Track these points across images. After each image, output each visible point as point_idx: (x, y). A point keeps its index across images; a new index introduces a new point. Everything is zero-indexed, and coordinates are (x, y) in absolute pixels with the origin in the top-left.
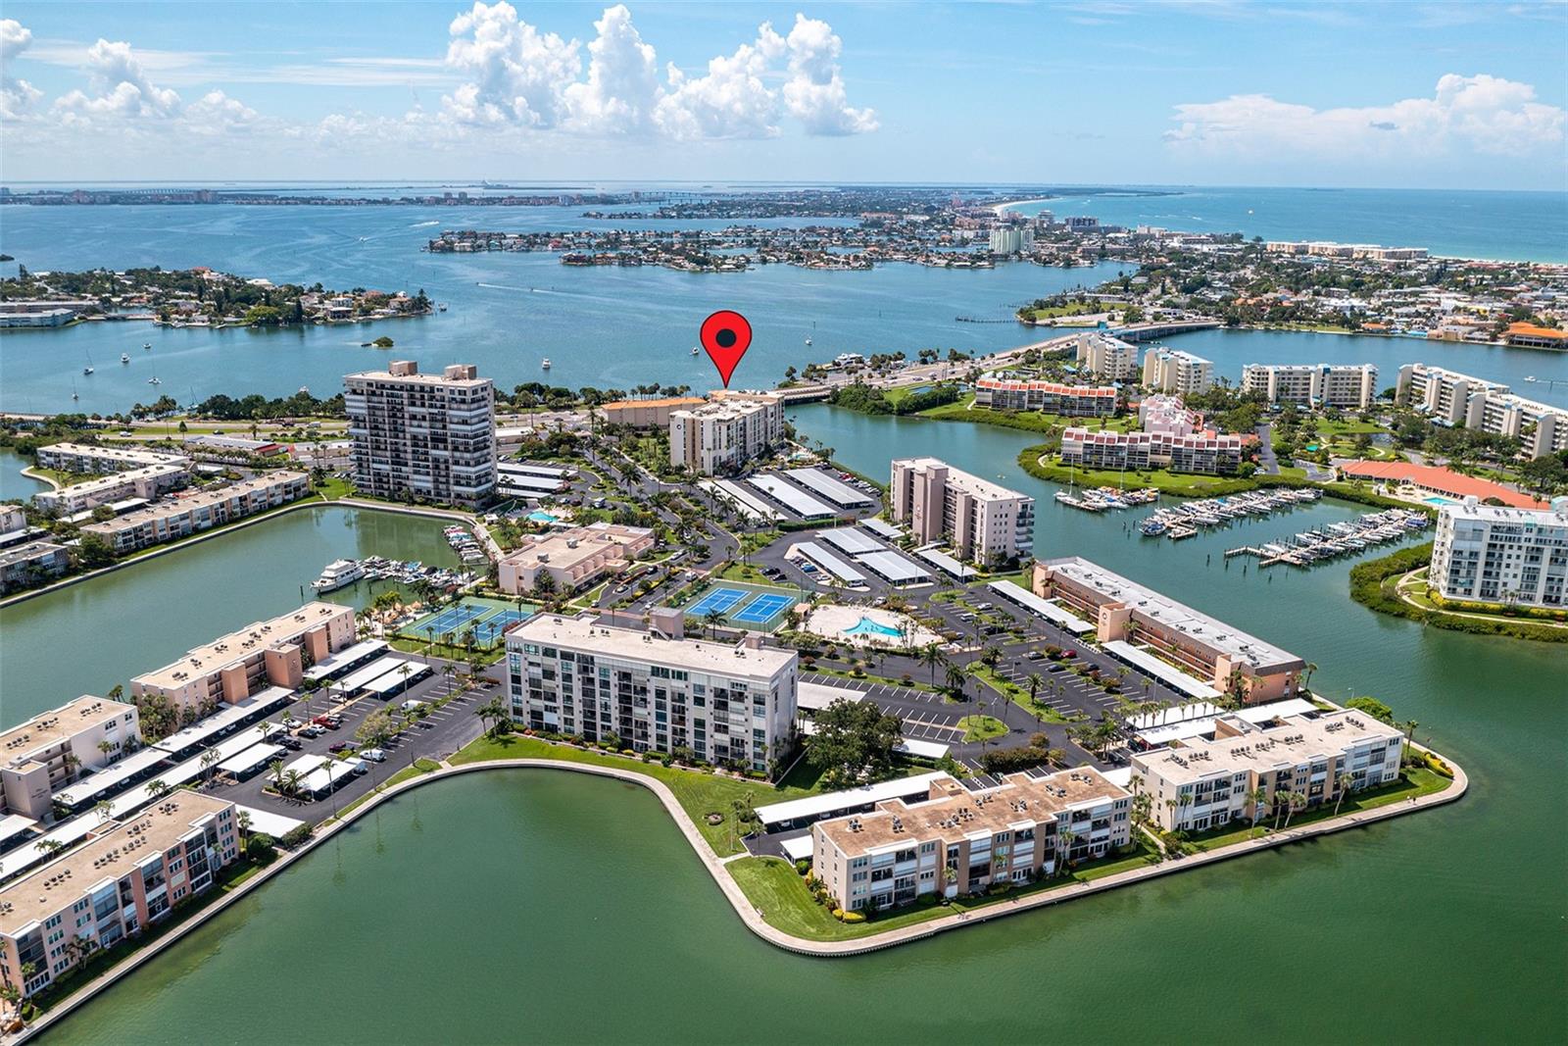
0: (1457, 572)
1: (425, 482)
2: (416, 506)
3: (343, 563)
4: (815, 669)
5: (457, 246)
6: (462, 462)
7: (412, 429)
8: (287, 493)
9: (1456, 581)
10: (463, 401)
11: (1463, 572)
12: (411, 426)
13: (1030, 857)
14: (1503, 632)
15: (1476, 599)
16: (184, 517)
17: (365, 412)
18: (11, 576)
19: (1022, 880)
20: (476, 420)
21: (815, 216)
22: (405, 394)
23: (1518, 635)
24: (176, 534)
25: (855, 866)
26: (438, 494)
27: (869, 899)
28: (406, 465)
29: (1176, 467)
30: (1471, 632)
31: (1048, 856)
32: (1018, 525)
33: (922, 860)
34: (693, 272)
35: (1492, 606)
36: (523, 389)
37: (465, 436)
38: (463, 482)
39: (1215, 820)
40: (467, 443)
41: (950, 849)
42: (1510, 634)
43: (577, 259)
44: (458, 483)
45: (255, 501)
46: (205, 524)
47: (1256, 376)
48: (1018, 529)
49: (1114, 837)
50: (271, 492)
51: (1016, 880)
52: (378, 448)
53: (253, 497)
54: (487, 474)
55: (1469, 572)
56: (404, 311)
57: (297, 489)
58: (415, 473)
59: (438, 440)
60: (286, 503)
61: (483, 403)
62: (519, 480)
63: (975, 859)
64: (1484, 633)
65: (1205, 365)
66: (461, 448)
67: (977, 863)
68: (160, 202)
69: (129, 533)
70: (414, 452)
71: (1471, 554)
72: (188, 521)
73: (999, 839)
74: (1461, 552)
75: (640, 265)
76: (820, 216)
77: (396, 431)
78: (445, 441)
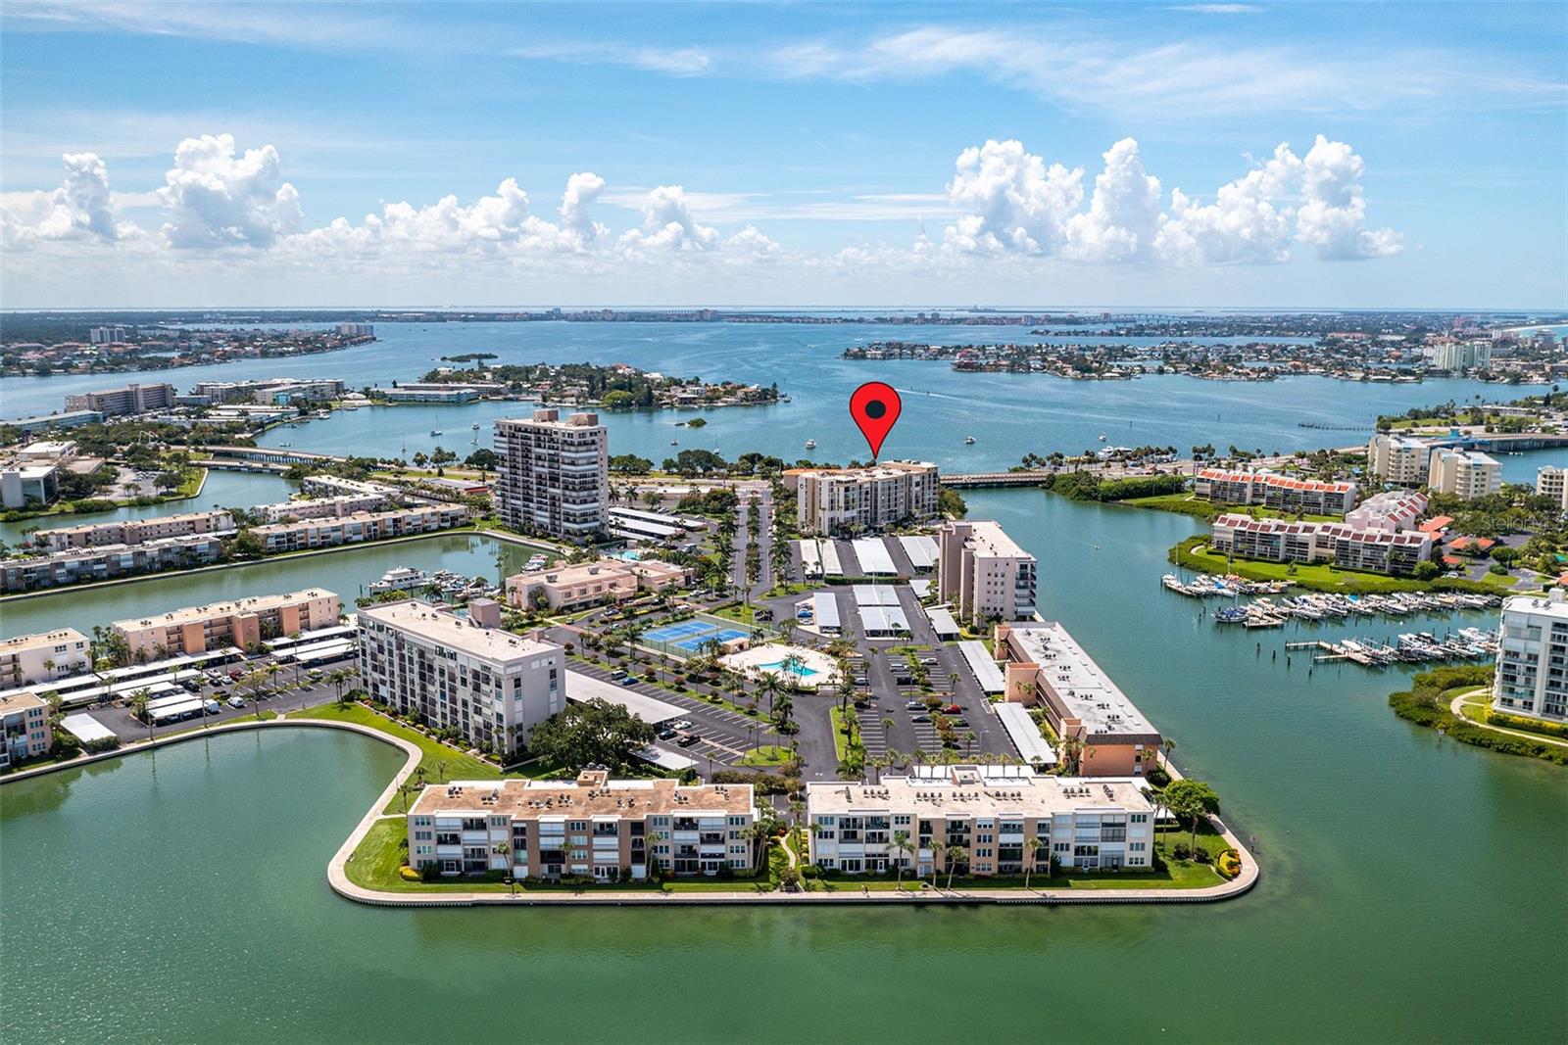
0: (1513, 679)
1: (542, 517)
2: (536, 540)
3: (406, 570)
4: (684, 691)
5: (869, 354)
6: (571, 500)
7: (538, 469)
8: (443, 521)
9: (1512, 691)
10: (572, 444)
11: (1521, 680)
12: (537, 465)
13: (616, 855)
14: (1542, 756)
15: (1535, 715)
16: (335, 529)
17: (506, 452)
18: (168, 557)
19: (604, 878)
20: (585, 461)
21: (1278, 335)
22: (533, 436)
23: (1559, 761)
24: (326, 543)
25: (417, 824)
26: (554, 530)
27: (435, 861)
28: (532, 501)
29: (1341, 563)
30: (1498, 751)
31: (638, 857)
32: (1018, 587)
33: (493, 832)
34: (1075, 379)
35: (1550, 725)
36: (745, 458)
37: (574, 477)
38: (571, 519)
39: (872, 864)
40: (574, 483)
41: (515, 825)
42: (1550, 758)
43: (966, 366)
44: (568, 520)
45: (409, 524)
46: (355, 538)
47: (1548, 480)
48: (1017, 592)
49: (730, 857)
50: (426, 518)
51: (600, 876)
52: (515, 485)
53: (407, 520)
54: (595, 513)
55: (1528, 681)
56: (747, 401)
57: (453, 519)
58: (539, 509)
59: (554, 479)
60: (441, 529)
61: (593, 447)
62: (630, 523)
63: (546, 843)
64: (1515, 753)
65: (1491, 466)
66: (570, 487)
67: (550, 848)
68: (668, 320)
69: (283, 536)
70: (538, 490)
71: (1530, 657)
72: (340, 533)
73: (573, 827)
74: (1516, 654)
75: (1029, 372)
76: (1283, 335)
77: (528, 470)
78: (558, 480)
